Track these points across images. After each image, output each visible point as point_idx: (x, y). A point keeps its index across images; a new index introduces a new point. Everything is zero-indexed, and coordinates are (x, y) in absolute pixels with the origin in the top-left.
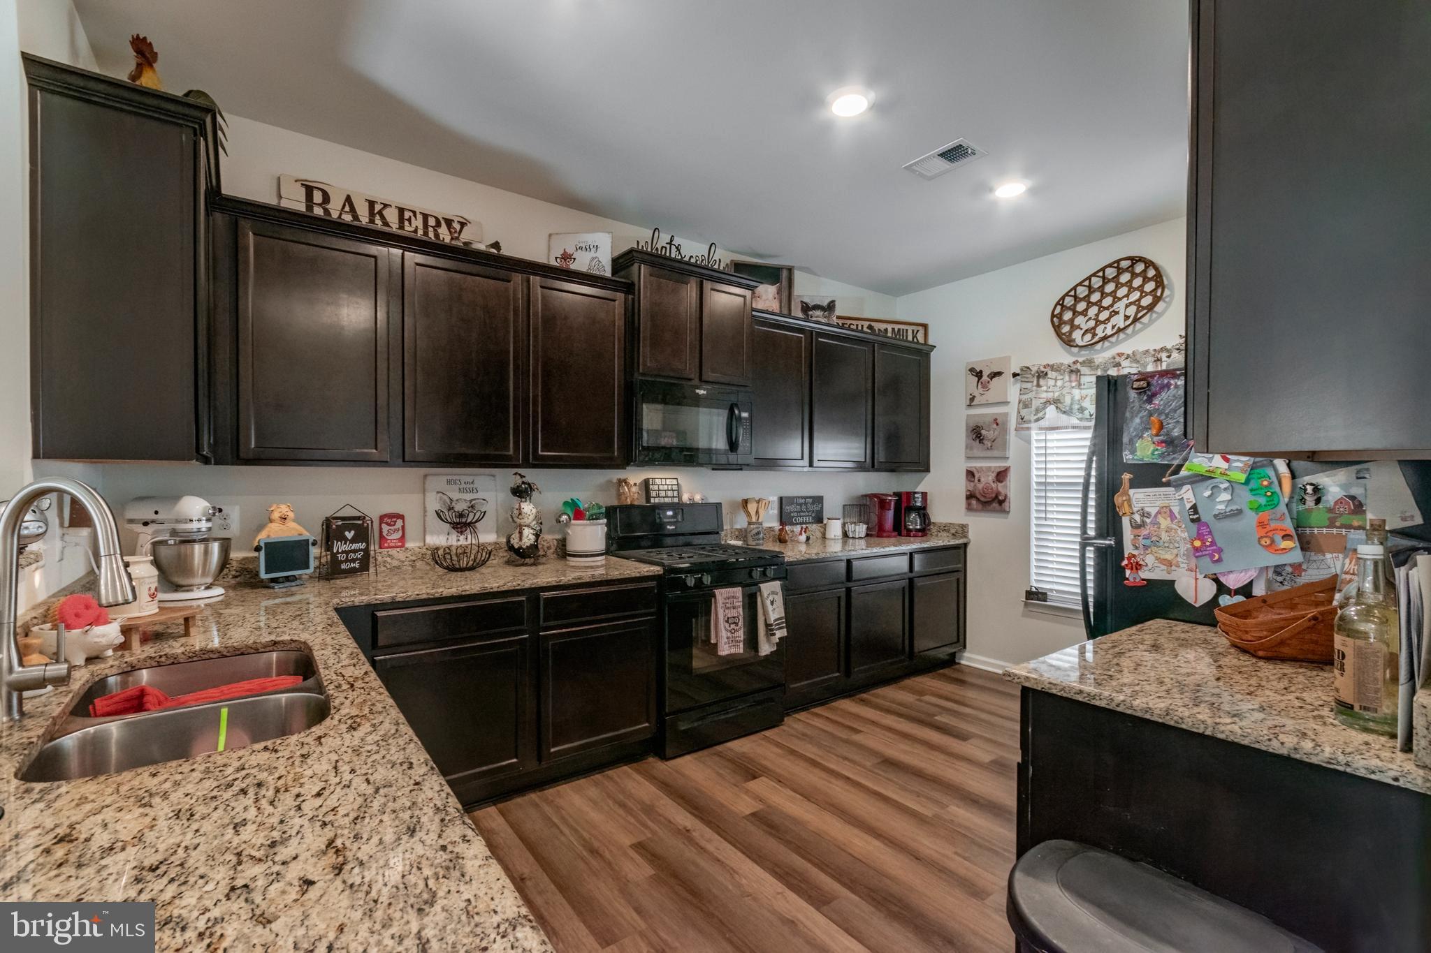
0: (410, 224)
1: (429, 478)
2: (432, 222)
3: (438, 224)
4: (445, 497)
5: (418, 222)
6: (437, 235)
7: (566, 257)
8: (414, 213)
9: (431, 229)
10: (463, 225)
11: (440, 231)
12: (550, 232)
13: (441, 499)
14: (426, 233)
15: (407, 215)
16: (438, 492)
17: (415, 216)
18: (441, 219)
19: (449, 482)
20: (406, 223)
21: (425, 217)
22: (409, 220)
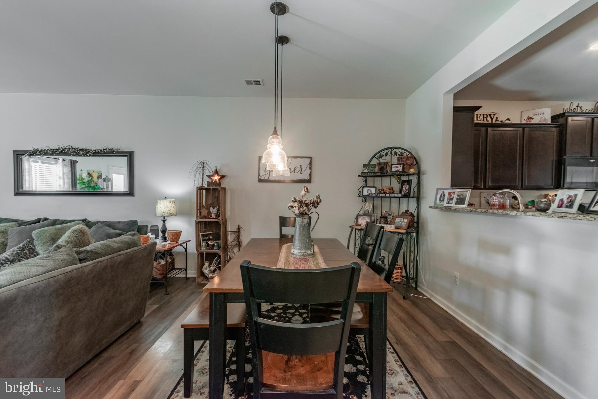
0: (479, 118)
1: (482, 193)
2: (485, 116)
3: (487, 116)
4: (486, 199)
5: (482, 117)
6: (487, 120)
7: (529, 118)
8: (480, 114)
9: (485, 118)
10: (494, 115)
11: (488, 118)
12: (522, 111)
13: (485, 200)
14: (484, 120)
15: (479, 115)
16: (484, 198)
17: (481, 115)
18: (488, 115)
19: (488, 194)
20: (478, 118)
21: (484, 115)
22: (479, 117)
